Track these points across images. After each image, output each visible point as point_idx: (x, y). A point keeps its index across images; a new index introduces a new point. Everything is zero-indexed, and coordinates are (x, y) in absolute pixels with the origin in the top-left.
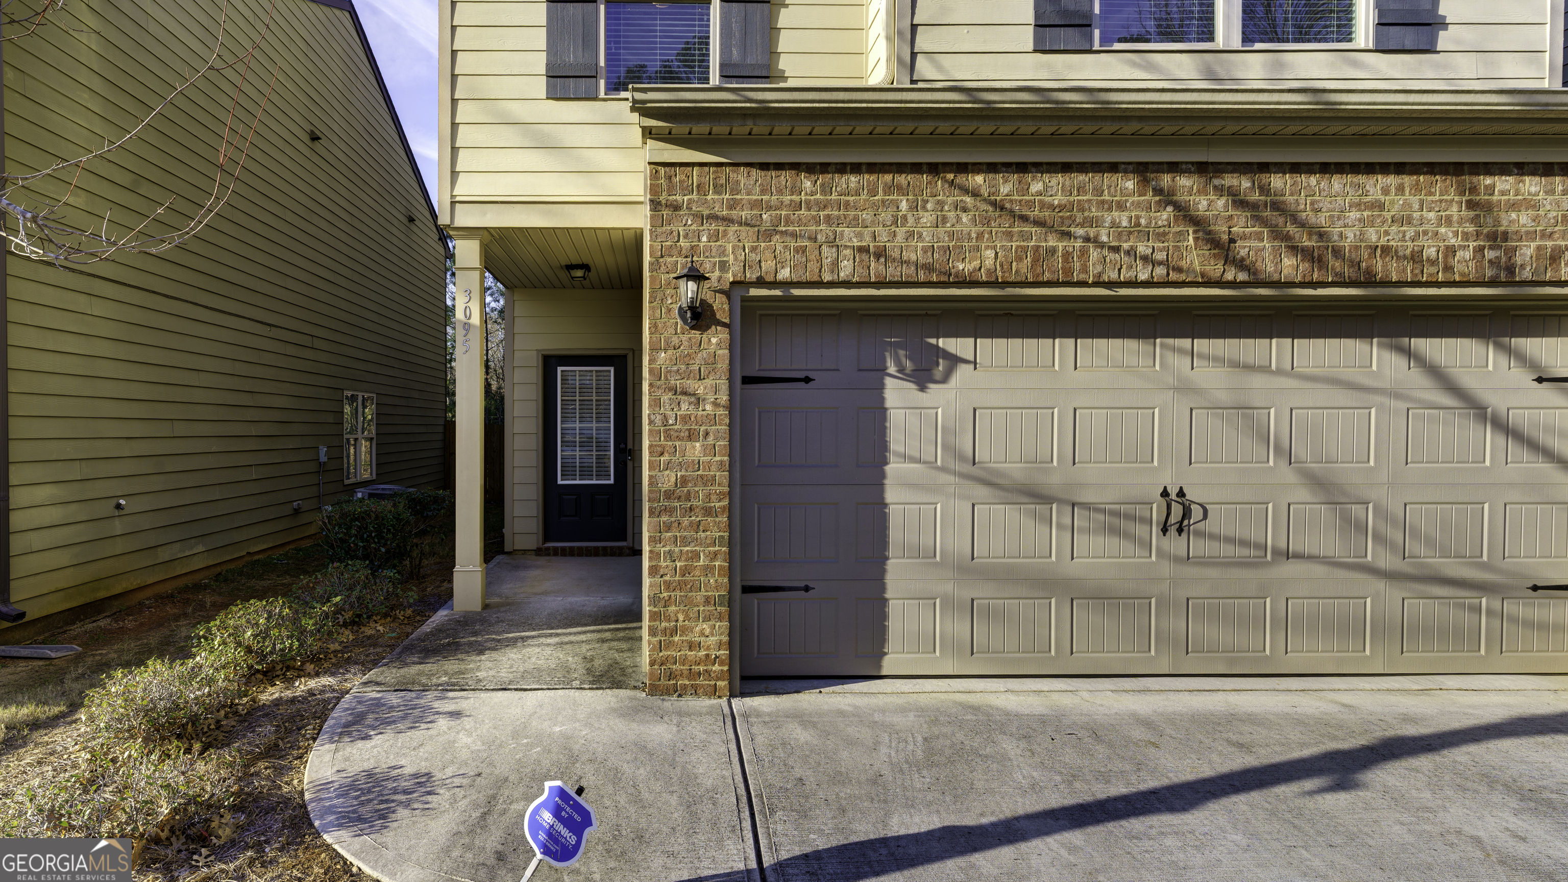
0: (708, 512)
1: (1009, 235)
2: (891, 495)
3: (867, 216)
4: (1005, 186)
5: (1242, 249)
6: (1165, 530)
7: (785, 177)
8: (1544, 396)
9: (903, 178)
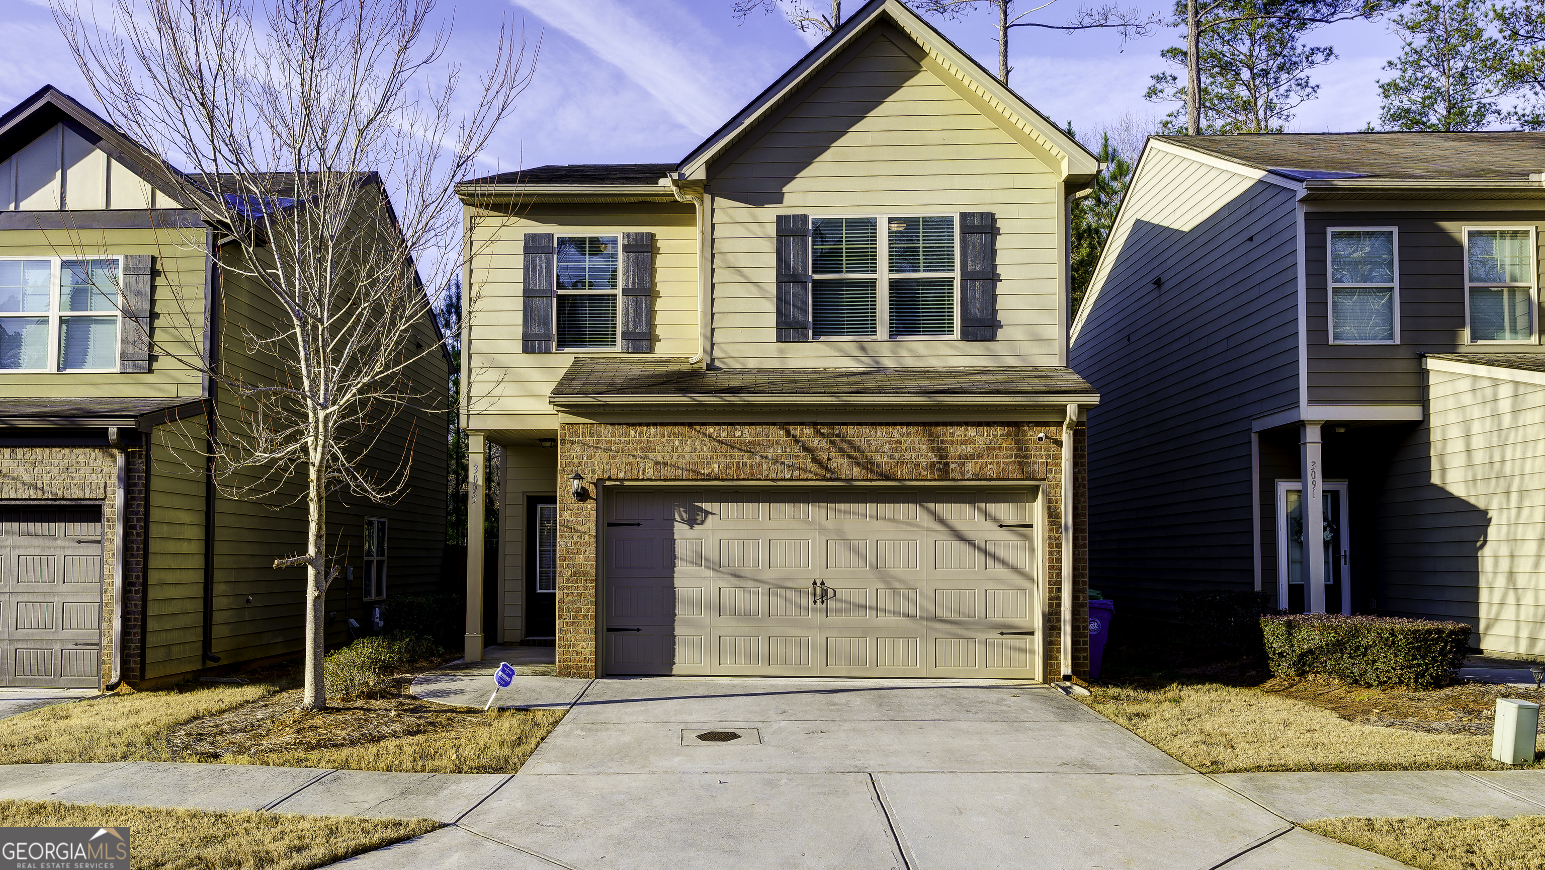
0: (586, 588)
1: (726, 456)
2: (677, 583)
3: (660, 447)
4: (724, 433)
5: (833, 465)
6: (815, 602)
7: (622, 428)
8: (1004, 534)
9: (676, 429)
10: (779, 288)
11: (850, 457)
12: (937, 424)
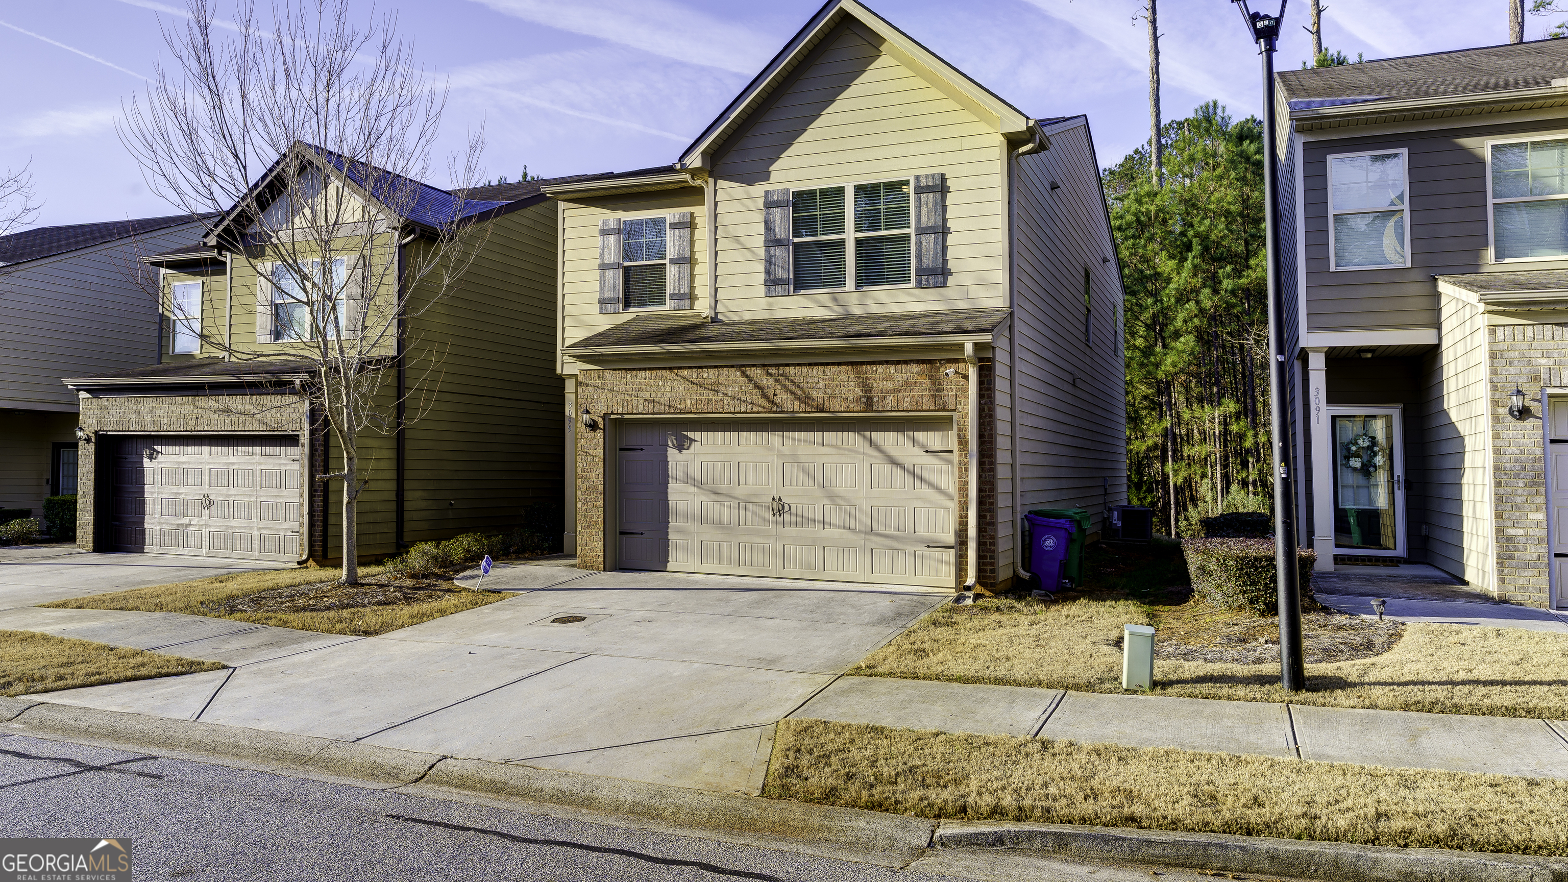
0: (597, 500)
1: (696, 394)
2: (671, 496)
3: (648, 388)
4: (694, 374)
5: (778, 400)
6: (774, 515)
7: (622, 373)
8: (929, 459)
9: (660, 373)
10: (767, 251)
11: (792, 393)
12: (863, 363)
